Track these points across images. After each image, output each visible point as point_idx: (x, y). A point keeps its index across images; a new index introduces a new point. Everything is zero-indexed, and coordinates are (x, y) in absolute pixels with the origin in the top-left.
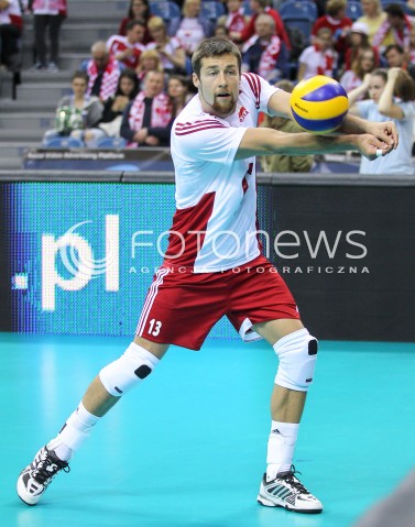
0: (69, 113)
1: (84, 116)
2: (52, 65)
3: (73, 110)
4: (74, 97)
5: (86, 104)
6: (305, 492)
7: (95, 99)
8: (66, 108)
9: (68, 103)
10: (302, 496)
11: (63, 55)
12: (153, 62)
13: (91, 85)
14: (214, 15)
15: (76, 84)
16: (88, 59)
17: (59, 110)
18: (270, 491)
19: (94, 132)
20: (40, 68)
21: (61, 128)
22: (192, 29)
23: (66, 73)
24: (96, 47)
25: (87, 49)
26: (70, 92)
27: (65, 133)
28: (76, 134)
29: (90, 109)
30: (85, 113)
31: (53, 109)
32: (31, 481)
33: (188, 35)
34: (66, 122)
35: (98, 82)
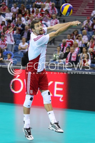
0: (56, 56)
1: (59, 56)
2: (53, 44)
3: (57, 55)
4: (57, 52)
5: (60, 54)
6: (60, 128)
7: (62, 53)
8: (55, 54)
9: (56, 53)
10: (59, 129)
11: (55, 42)
12: (77, 45)
13: (61, 49)
14: (91, 35)
15: (58, 49)
16: (61, 43)
17: (54, 55)
18: (52, 126)
19: (62, 60)
20: (50, 44)
21: (54, 59)
22: (85, 38)
23: (56, 46)
24: (63, 40)
25: (61, 41)
26: (56, 51)
27: (55, 60)
28: (57, 60)
29: (61, 55)
30: (60, 56)
31: (52, 54)
32: (29, 136)
33: (84, 39)
34: (55, 58)
35: (63, 49)
